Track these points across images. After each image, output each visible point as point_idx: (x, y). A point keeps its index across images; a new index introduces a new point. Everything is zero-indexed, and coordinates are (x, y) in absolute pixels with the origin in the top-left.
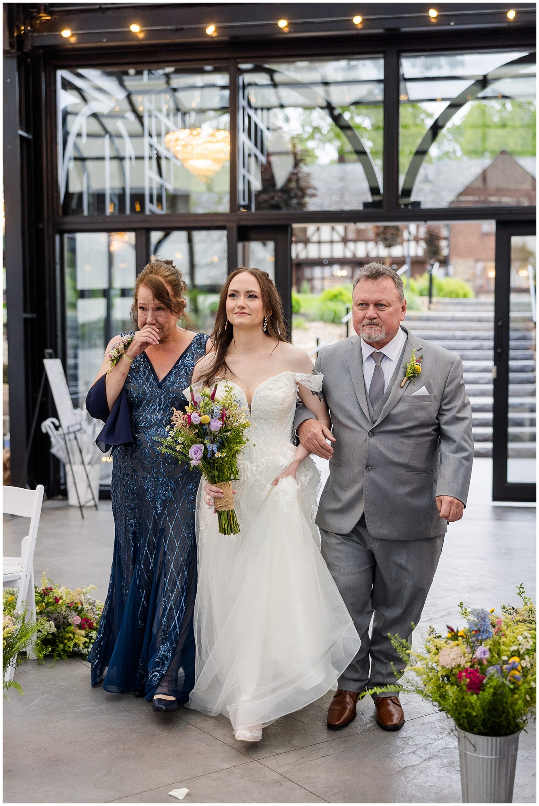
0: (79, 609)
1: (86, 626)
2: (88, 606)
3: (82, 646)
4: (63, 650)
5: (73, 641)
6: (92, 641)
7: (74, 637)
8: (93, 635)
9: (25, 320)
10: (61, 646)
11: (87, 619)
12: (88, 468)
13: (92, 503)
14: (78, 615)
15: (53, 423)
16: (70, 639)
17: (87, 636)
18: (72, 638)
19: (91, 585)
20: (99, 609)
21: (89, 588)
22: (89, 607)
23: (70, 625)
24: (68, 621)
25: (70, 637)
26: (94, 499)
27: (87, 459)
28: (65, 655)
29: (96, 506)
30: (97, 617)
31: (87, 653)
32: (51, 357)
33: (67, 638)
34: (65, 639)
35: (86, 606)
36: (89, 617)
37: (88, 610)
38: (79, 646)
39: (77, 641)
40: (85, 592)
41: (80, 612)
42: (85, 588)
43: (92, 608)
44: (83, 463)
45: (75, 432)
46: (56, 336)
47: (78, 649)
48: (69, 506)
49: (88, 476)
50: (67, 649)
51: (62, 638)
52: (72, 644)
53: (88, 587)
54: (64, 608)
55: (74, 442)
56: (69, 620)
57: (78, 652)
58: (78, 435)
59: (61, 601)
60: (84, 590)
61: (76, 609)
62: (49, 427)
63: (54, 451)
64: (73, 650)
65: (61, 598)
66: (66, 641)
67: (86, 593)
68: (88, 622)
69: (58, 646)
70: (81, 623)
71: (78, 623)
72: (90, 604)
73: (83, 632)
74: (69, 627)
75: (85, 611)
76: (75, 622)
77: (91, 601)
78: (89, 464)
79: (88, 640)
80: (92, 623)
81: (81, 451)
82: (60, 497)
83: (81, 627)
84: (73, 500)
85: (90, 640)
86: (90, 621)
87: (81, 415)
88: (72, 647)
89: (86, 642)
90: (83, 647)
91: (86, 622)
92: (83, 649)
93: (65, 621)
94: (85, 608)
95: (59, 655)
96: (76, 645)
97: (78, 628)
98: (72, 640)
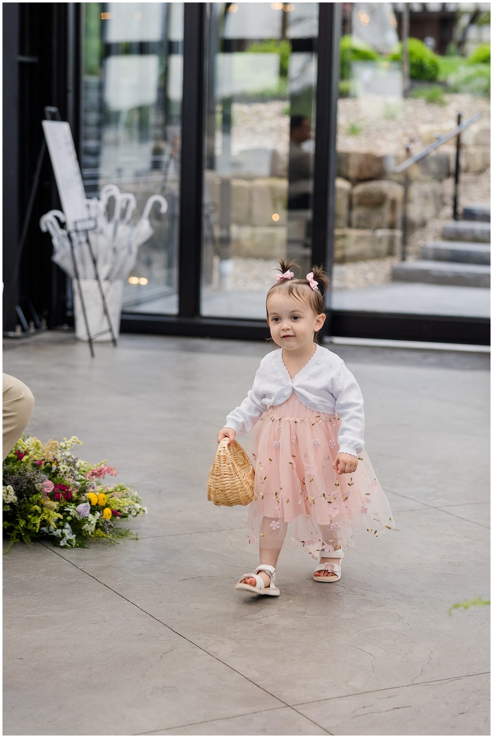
0: (53, 471)
1: (61, 495)
2: (66, 467)
3: (53, 525)
4: (25, 529)
5: (41, 517)
6: (69, 518)
7: (42, 511)
8: (71, 510)
9: (22, 65)
10: (22, 523)
11: (63, 486)
12: (105, 285)
13: (108, 337)
14: (50, 479)
15: (57, 218)
16: (36, 513)
17: (61, 511)
18: (40, 512)
19: (73, 437)
20: (83, 473)
21: (69, 441)
22: (68, 468)
23: (36, 492)
24: (35, 487)
25: (36, 511)
26: (111, 330)
27: (103, 271)
28: (28, 536)
29: (114, 342)
30: (78, 483)
31: (60, 535)
32: (53, 118)
33: (32, 512)
34: (30, 514)
35: (63, 467)
36: (66, 482)
37: (65, 472)
38: (50, 525)
39: (46, 517)
40: (64, 446)
41: (53, 475)
42: (63, 441)
43: (71, 470)
44: (97, 278)
45: (86, 231)
46: (66, 91)
47: (48, 529)
48: (76, 340)
49: (103, 298)
50: (30, 527)
51: (26, 512)
52: (38, 521)
53: (68, 439)
54: (29, 467)
55: (85, 247)
56: (36, 485)
57: (47, 534)
58: (92, 237)
59: (25, 458)
60: (63, 444)
61: (48, 470)
62: (52, 223)
63: (57, 258)
64: (40, 530)
65: (26, 453)
66: (30, 516)
67: (65, 448)
68: (64, 490)
69: (18, 523)
70: (54, 490)
71: (49, 491)
72: (69, 464)
73: (55, 505)
74: (34, 496)
75: (62, 474)
76: (45, 490)
77: (70, 459)
78: (107, 278)
79: (61, 517)
80: (71, 493)
81: (95, 262)
82: (66, 327)
83: (53, 497)
84: (81, 331)
85: (65, 517)
86: (68, 488)
87: (97, 207)
88: (38, 525)
89: (59, 520)
90: (55, 527)
91: (60, 489)
92: (55, 530)
93: (29, 486)
94: (62, 470)
95: (20, 537)
96: (44, 523)
97: (49, 499)
98: (39, 515)
